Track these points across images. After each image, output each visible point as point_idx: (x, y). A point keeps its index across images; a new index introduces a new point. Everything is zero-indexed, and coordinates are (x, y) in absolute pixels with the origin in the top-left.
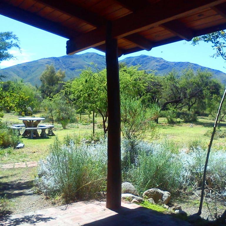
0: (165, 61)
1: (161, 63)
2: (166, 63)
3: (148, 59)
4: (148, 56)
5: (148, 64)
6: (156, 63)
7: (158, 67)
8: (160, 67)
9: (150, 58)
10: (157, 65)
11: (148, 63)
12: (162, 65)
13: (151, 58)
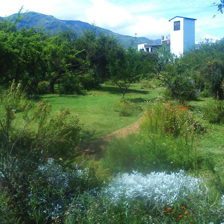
0: (55, 19)
1: (52, 21)
2: (57, 21)
3: (37, 16)
4: (38, 13)
5: (37, 22)
6: (47, 21)
7: (49, 25)
8: (51, 25)
9: (39, 15)
10: (47, 23)
11: (38, 20)
12: (53, 23)
13: (41, 15)
